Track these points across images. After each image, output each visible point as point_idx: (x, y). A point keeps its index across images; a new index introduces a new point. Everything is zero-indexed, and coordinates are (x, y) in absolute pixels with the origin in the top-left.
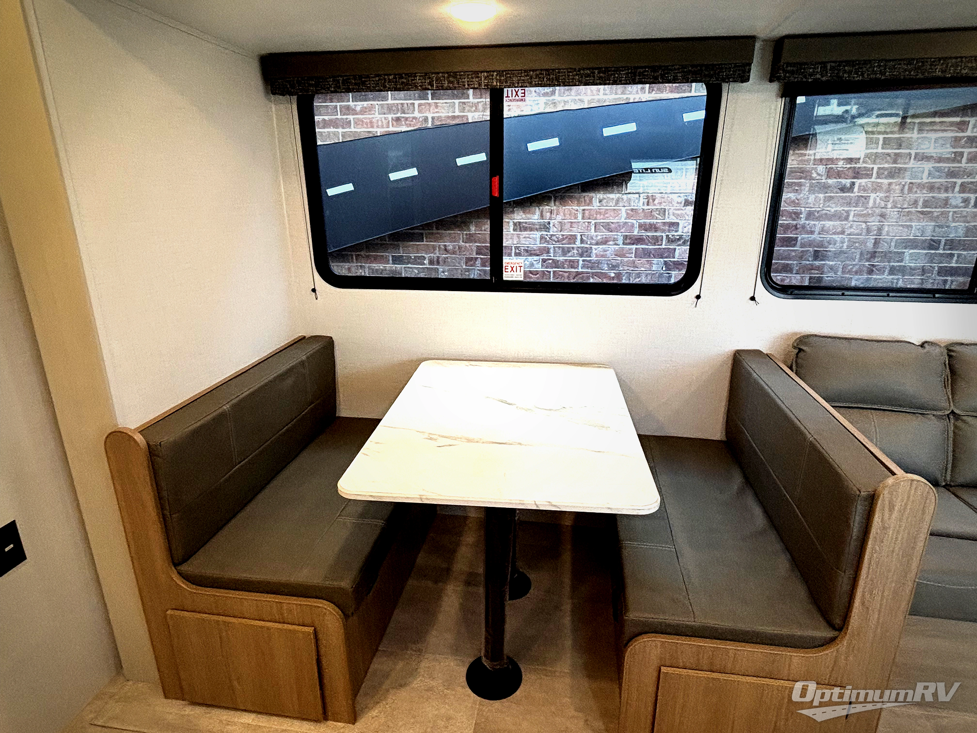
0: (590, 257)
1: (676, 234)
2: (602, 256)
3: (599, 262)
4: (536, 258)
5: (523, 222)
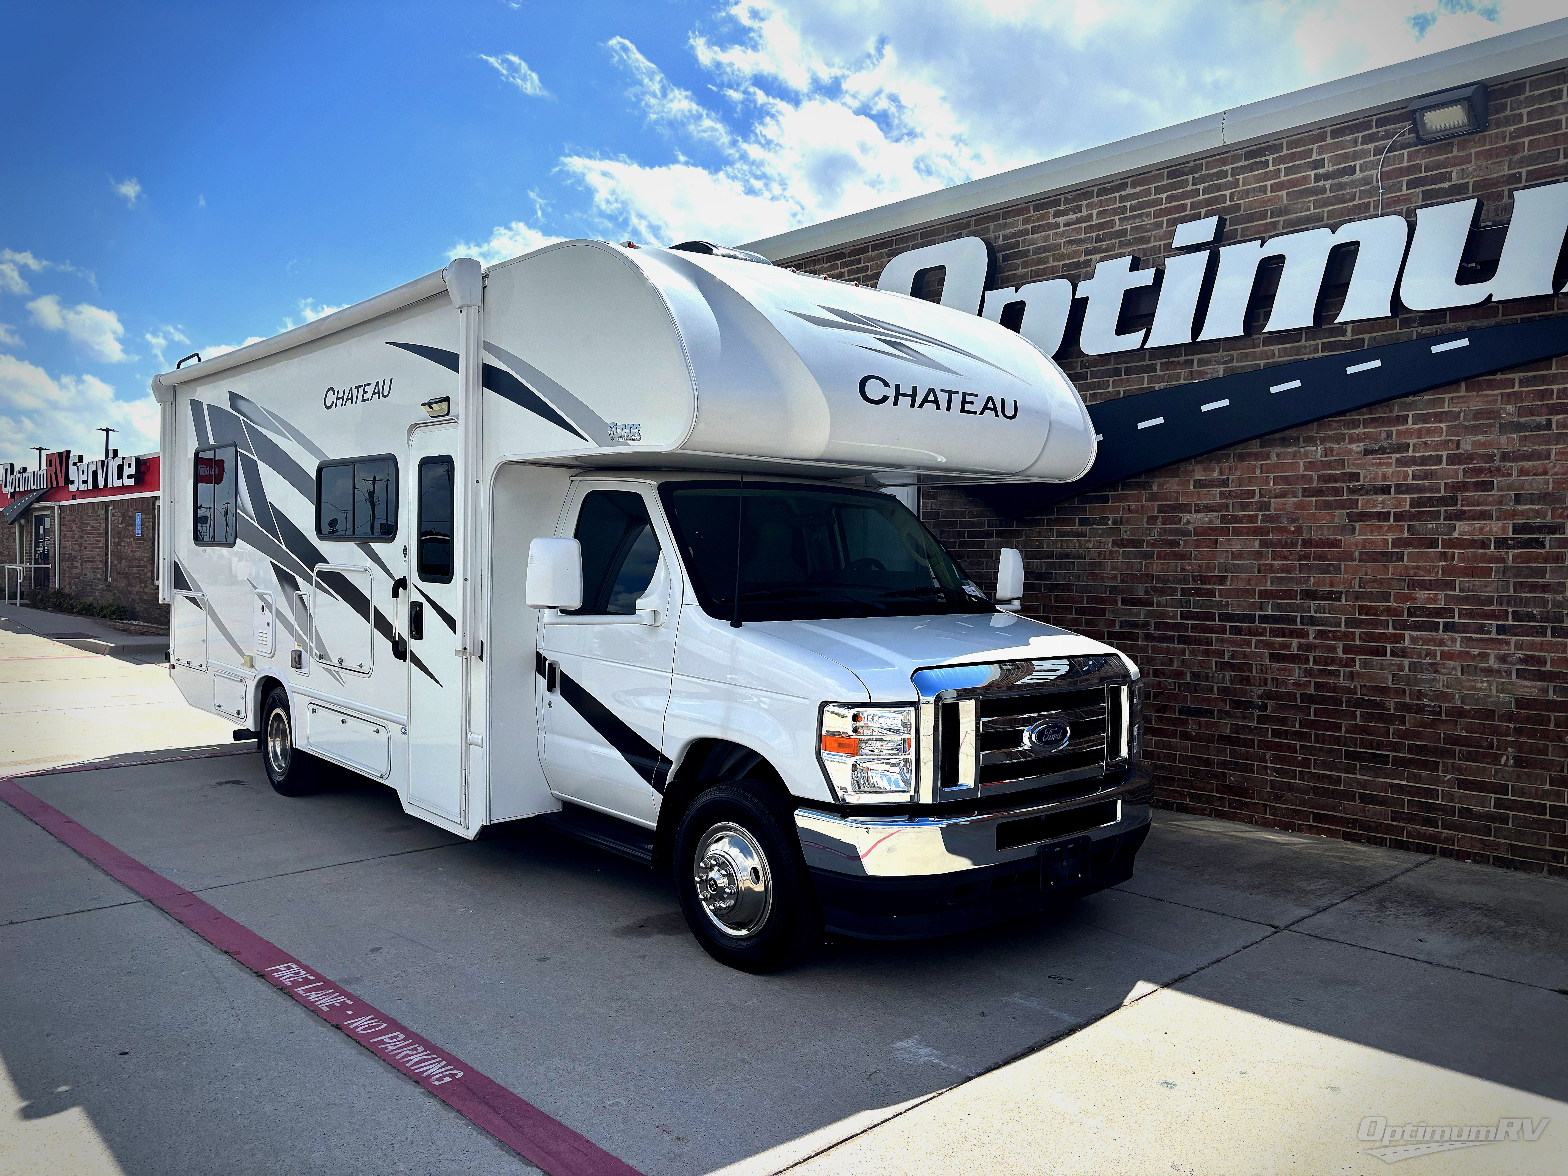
0: (1269, 511)
1: (1357, 484)
2: (1281, 510)
3: (1278, 516)
4: (1215, 514)
5: (1203, 480)
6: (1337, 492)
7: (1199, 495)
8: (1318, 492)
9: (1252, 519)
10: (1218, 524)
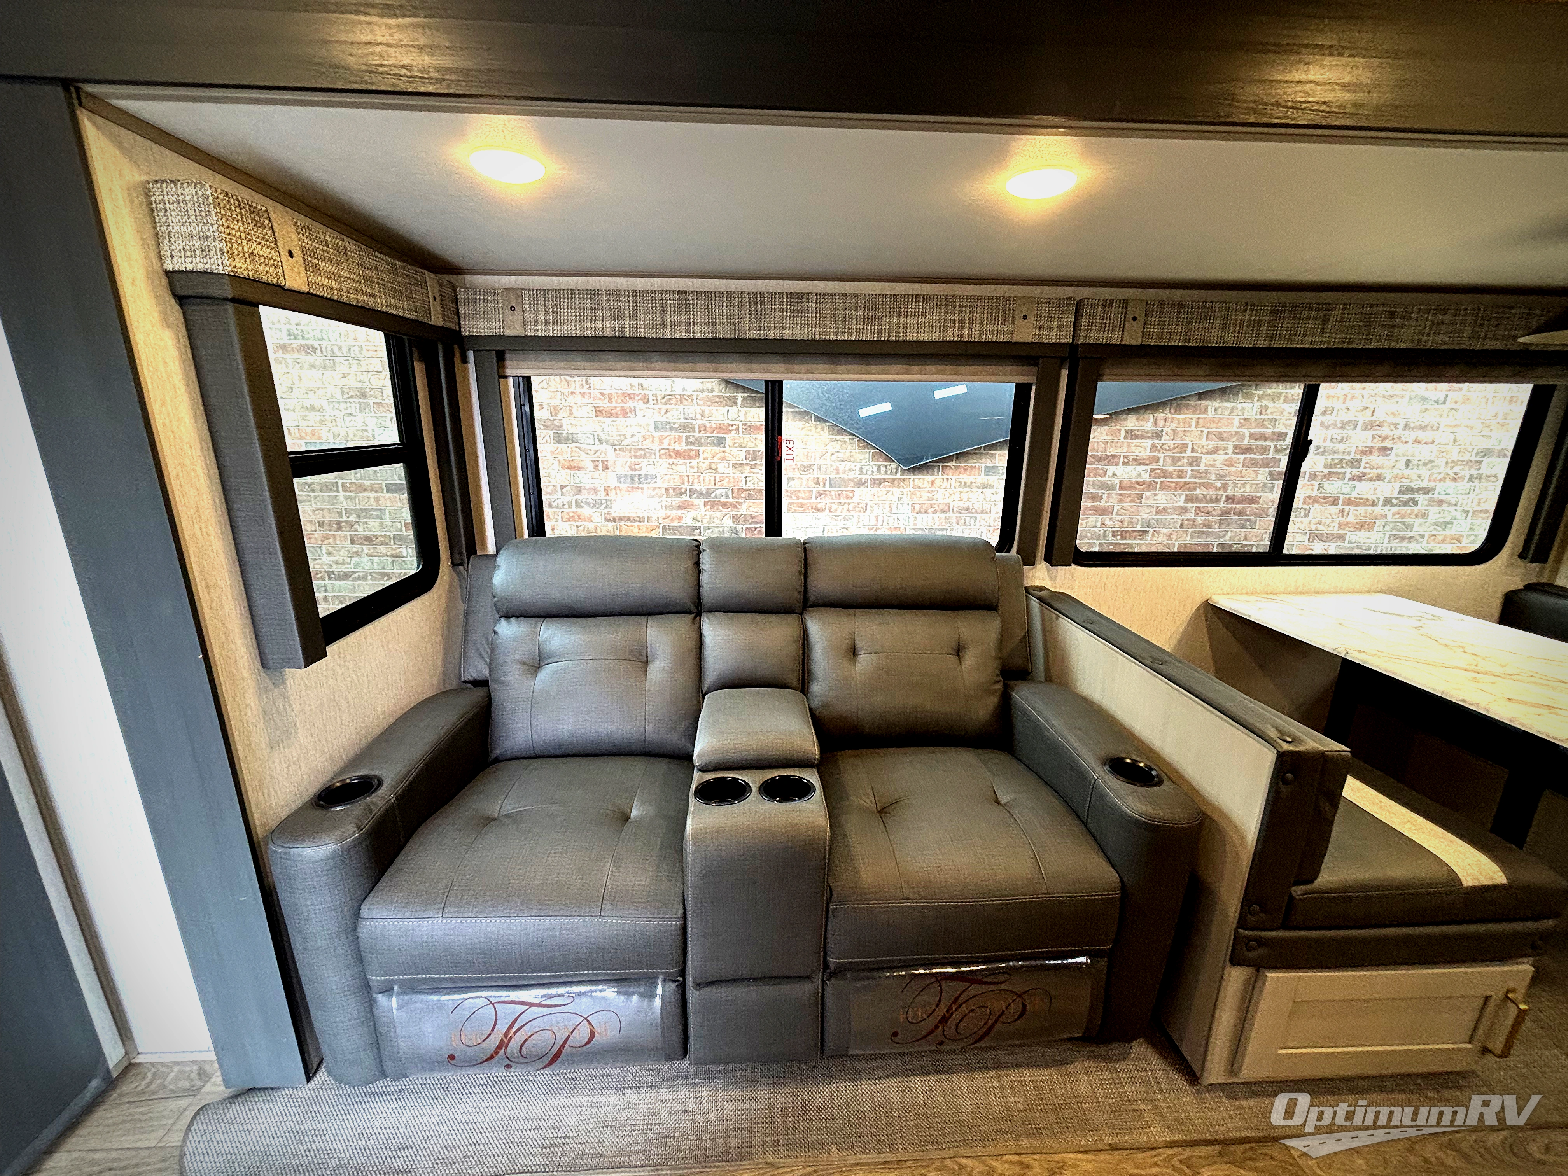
6: (1265, 450)
7: (1129, 446)
8: (1248, 450)
9: (1181, 474)
10: (1146, 477)
